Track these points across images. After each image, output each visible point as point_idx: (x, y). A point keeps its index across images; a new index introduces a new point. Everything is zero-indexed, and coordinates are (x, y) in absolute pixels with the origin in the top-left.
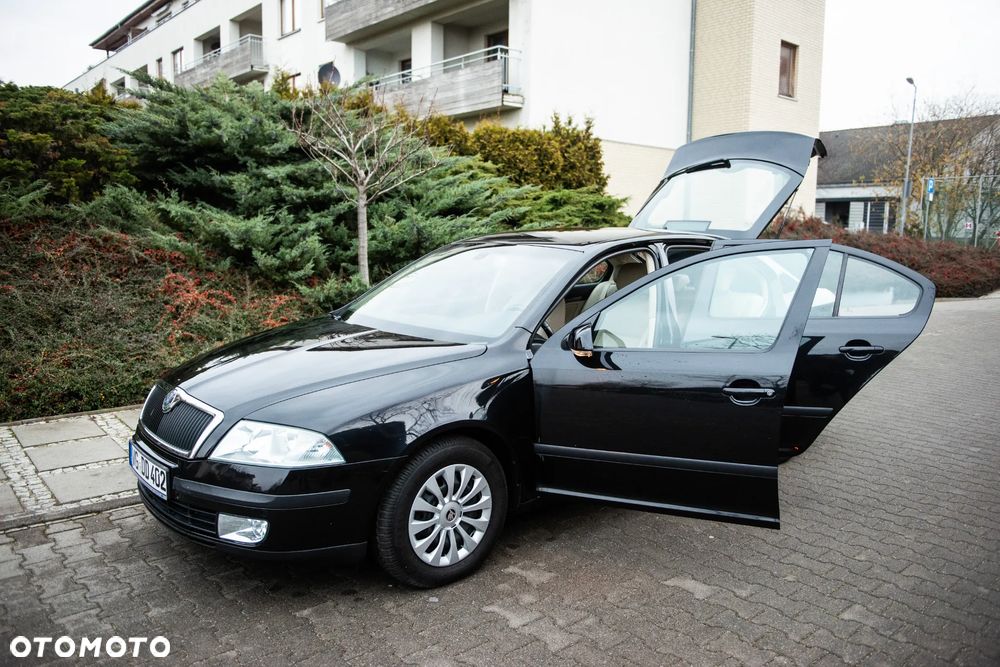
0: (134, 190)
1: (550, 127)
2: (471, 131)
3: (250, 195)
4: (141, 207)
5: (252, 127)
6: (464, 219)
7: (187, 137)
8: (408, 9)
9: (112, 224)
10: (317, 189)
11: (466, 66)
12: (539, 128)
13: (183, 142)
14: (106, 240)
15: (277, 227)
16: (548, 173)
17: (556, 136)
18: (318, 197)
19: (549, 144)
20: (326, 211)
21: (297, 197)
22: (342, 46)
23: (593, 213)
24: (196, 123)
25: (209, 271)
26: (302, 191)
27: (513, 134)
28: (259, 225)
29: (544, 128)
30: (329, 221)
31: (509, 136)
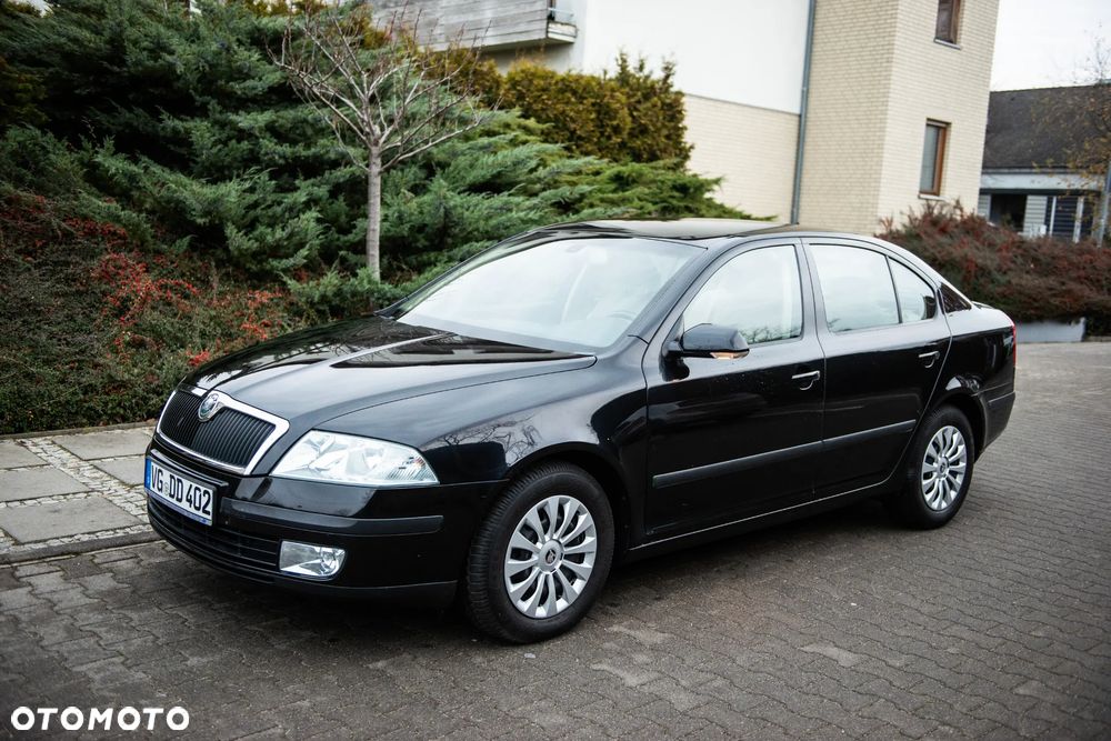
0: (50, 134)
1: (614, 72)
2: (504, 72)
3: (215, 150)
4: (63, 159)
5: (217, 54)
6: (505, 198)
7: (122, 63)
9: (19, 181)
10: (308, 146)
12: (598, 74)
13: (116, 69)
14: (9, 201)
15: (255, 197)
16: (609, 138)
17: (622, 86)
18: (307, 157)
19: (612, 97)
20: (319, 178)
21: (280, 157)
23: (673, 197)
24: (135, 43)
25: (158, 253)
26: (286, 149)
27: (563, 80)
28: (231, 192)
29: (605, 73)
30: (322, 191)
31: (557, 83)
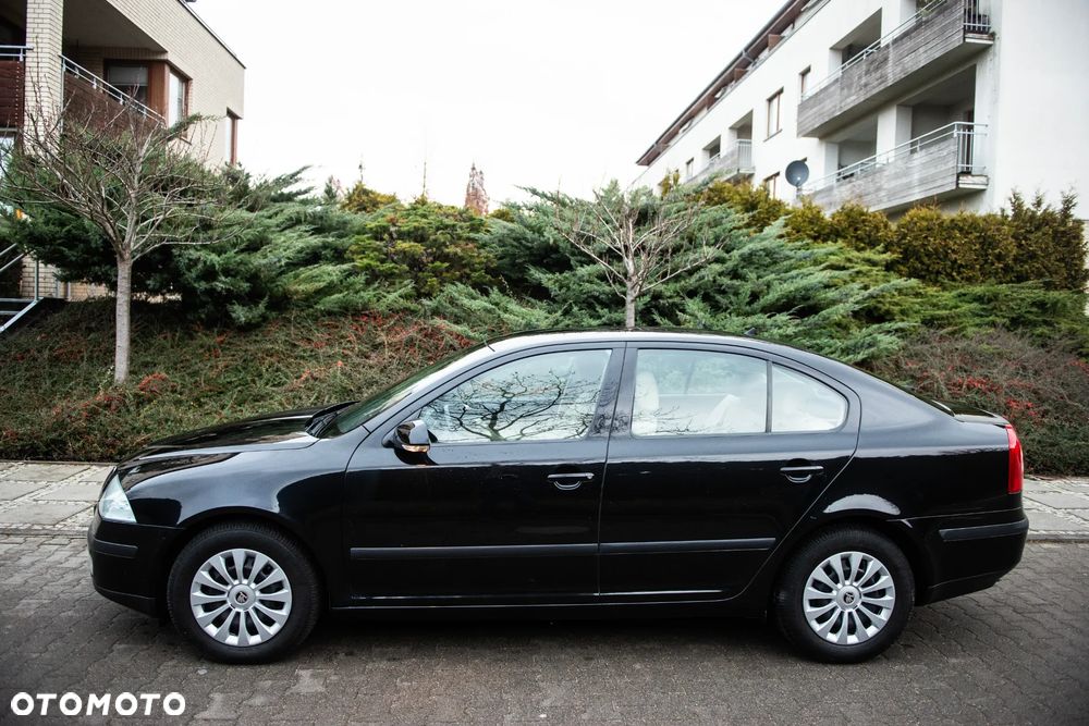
8: (868, 96)
11: (922, 148)
16: (993, 264)
17: (1014, 220)
22: (814, 141)
23: (1031, 312)
27: (952, 220)
